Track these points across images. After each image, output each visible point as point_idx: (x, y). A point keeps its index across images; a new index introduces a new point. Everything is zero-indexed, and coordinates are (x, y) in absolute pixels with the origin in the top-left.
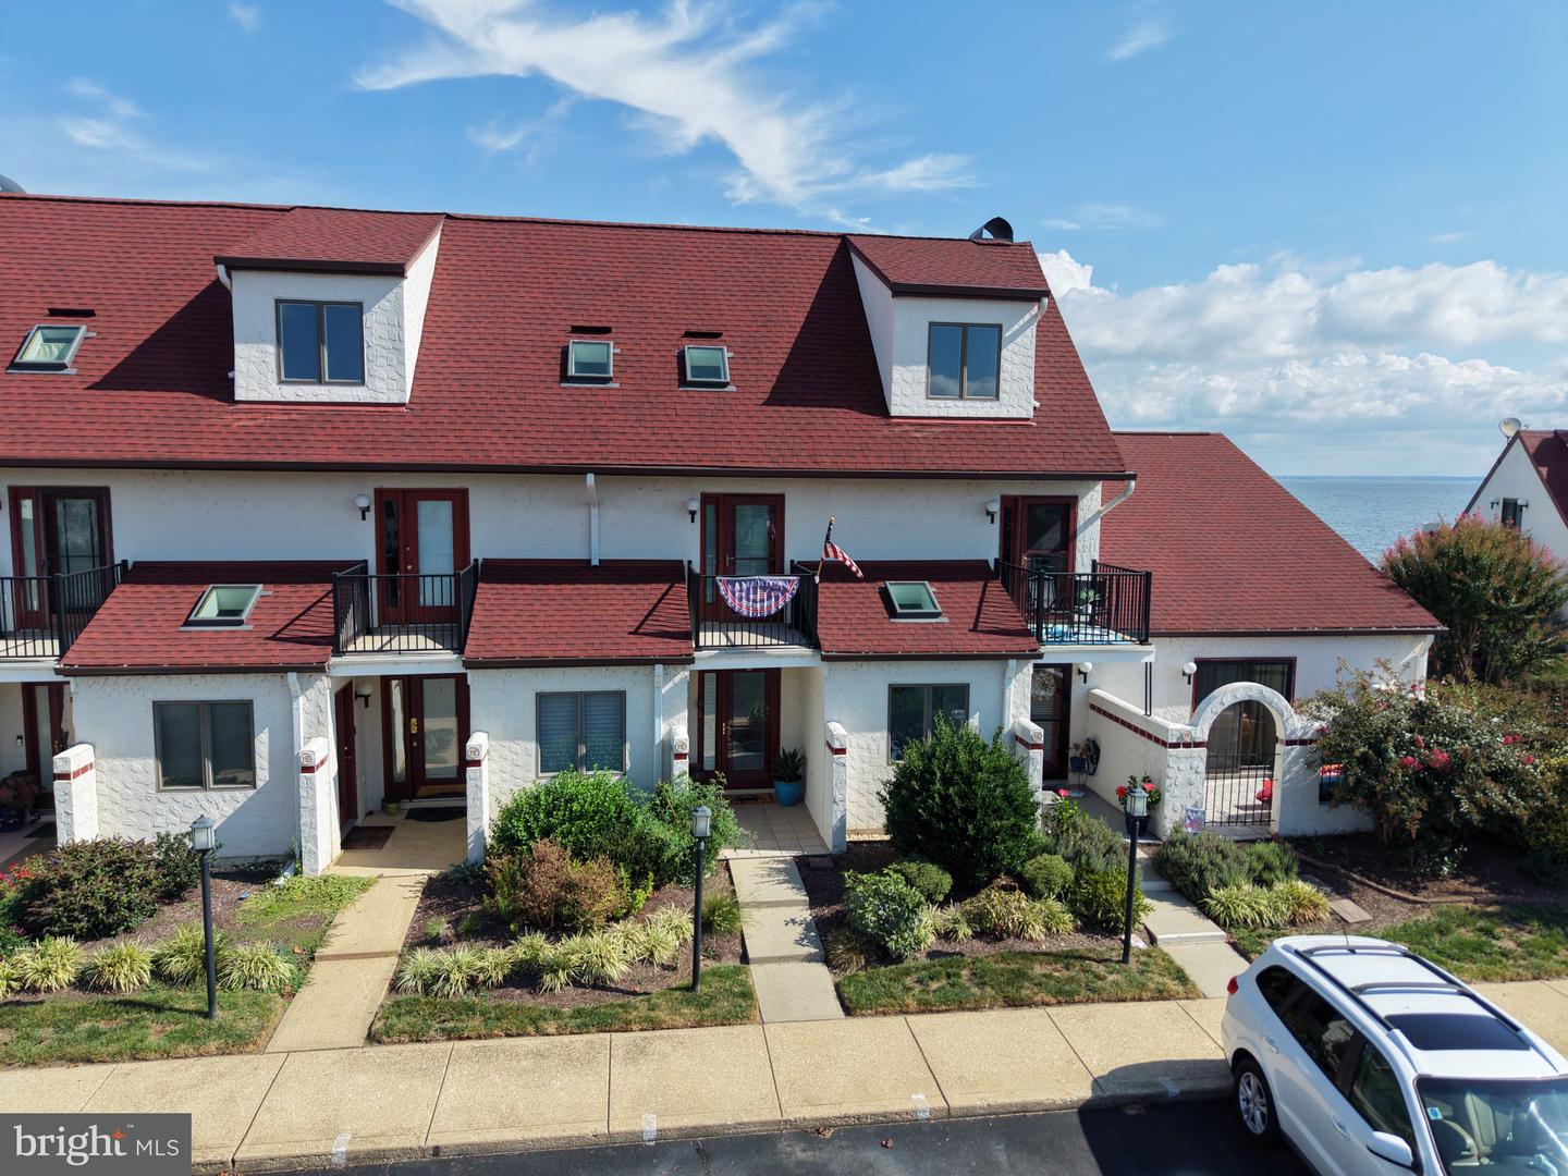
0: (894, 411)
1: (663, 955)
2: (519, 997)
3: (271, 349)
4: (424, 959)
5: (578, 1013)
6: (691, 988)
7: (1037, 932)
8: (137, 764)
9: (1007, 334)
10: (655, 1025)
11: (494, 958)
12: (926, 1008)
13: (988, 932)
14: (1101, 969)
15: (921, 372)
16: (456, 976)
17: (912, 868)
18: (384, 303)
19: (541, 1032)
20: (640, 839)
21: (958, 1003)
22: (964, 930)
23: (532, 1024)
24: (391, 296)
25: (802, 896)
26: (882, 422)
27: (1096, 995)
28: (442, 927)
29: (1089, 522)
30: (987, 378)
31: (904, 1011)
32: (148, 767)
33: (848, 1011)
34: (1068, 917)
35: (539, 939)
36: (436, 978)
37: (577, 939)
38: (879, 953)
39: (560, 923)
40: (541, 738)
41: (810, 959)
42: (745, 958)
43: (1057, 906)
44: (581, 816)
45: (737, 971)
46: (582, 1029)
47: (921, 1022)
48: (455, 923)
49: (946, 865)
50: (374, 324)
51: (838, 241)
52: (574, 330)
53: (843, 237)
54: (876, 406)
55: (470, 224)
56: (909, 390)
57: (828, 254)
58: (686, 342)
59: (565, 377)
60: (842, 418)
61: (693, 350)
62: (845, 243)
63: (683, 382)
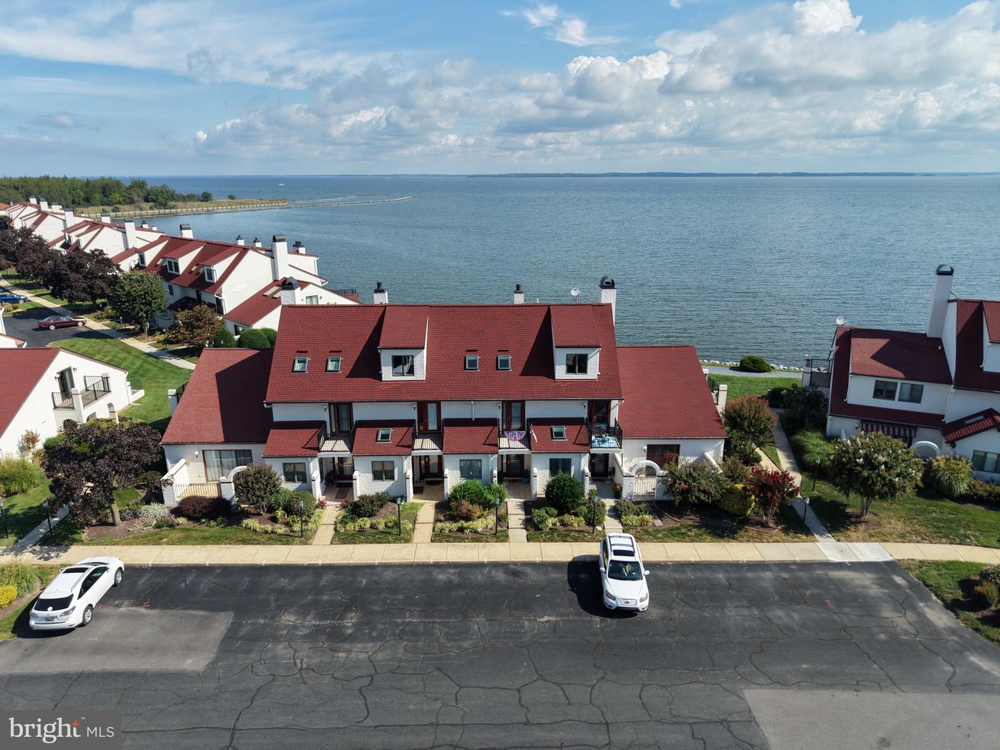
0: (556, 378)
1: (490, 526)
2: (459, 534)
3: (391, 367)
4: (439, 525)
5: (472, 538)
6: (495, 534)
7: (576, 525)
8: (368, 475)
9: (589, 356)
10: (488, 542)
11: (455, 526)
12: (545, 541)
13: (563, 524)
14: (586, 534)
15: (564, 368)
16: (447, 529)
17: (548, 509)
18: (418, 357)
19: (465, 542)
20: (485, 499)
21: (552, 540)
22: (558, 524)
23: (462, 540)
24: (419, 354)
25: (524, 513)
26: (552, 381)
27: (583, 540)
28: (442, 518)
29: (615, 407)
30: (583, 370)
31: (540, 541)
32: (370, 476)
33: (528, 541)
34: (584, 522)
35: (463, 522)
36: (442, 530)
37: (471, 522)
38: (537, 528)
39: (468, 518)
40: (461, 470)
41: (522, 528)
42: (508, 528)
43: (582, 519)
44: (471, 493)
45: (506, 531)
46: (473, 542)
47: (543, 544)
48: (444, 516)
49: (556, 508)
50: (415, 361)
51: (547, 308)
52: (467, 351)
53: (549, 306)
54: (551, 374)
55: (436, 308)
56: (561, 372)
57: (544, 314)
58: (499, 353)
59: (465, 369)
60: (542, 380)
61: (501, 358)
62: (549, 310)
63: (497, 369)
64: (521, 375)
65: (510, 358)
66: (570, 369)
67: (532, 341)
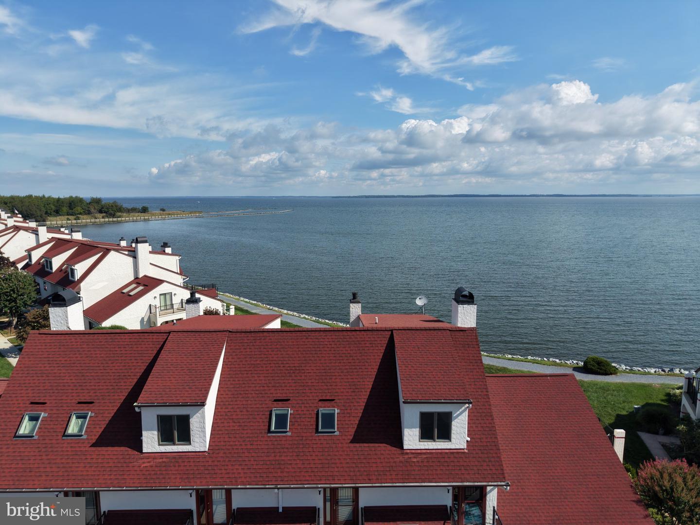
0: (405, 447)
3: (156, 433)
9: (454, 416)
15: (416, 431)
18: (198, 414)
24: (200, 412)
26: (398, 451)
30: (446, 435)
50: (194, 422)
51: (390, 332)
52: (275, 401)
53: (392, 331)
54: (398, 441)
55: (238, 335)
56: (412, 439)
57: (385, 342)
58: (320, 404)
59: (269, 431)
60: (384, 449)
61: (322, 411)
62: (392, 335)
63: (317, 431)
64: (352, 442)
65: (337, 411)
66: (426, 434)
67: (369, 383)
